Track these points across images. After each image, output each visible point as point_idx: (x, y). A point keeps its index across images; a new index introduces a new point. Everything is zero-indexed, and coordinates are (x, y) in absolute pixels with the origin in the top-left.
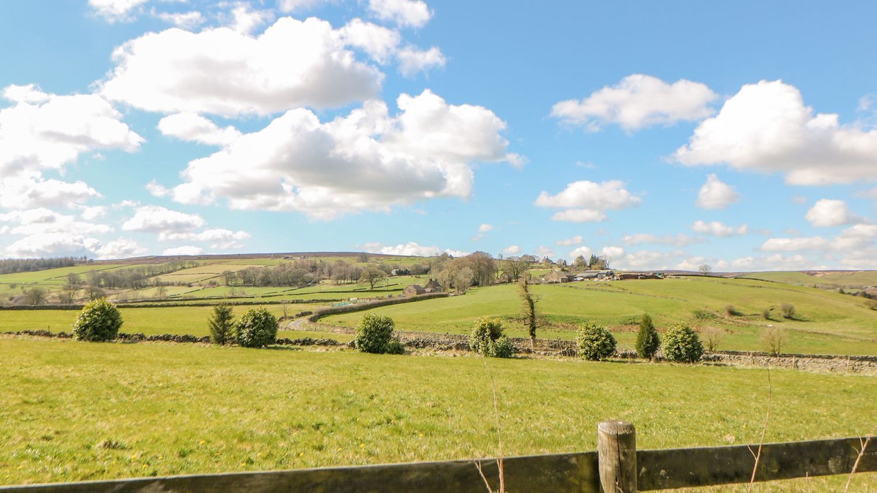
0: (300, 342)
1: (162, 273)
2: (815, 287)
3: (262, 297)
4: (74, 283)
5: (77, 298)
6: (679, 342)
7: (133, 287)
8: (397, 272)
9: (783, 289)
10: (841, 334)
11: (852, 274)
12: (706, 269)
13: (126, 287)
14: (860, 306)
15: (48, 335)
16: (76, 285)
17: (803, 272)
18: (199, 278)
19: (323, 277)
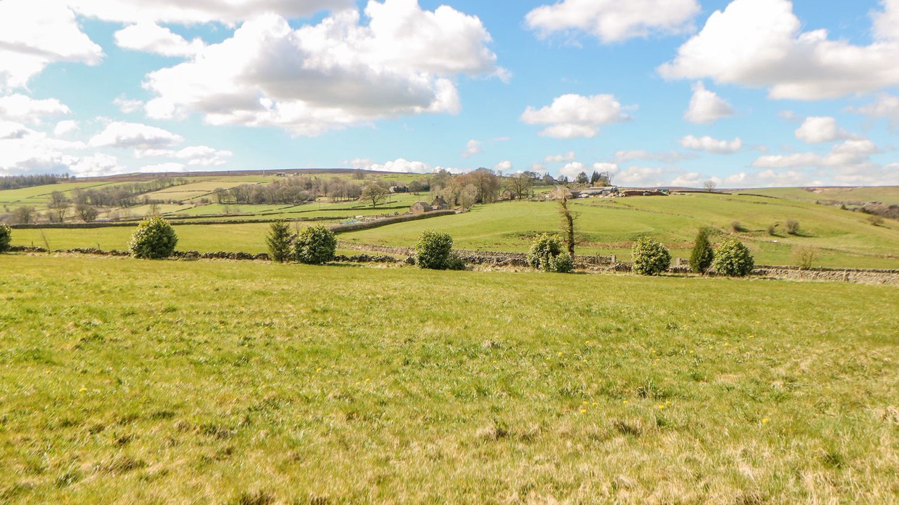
0: (356, 258)
1: (150, 191)
2: (817, 203)
3: (263, 215)
4: (58, 201)
5: (67, 216)
6: (732, 257)
7: (121, 205)
8: (394, 189)
9: (787, 205)
10: (844, 249)
11: (851, 190)
12: (711, 186)
13: (114, 205)
14: (863, 222)
15: (100, 252)
16: (61, 204)
17: (803, 188)
18: (189, 196)
19: (319, 194)
